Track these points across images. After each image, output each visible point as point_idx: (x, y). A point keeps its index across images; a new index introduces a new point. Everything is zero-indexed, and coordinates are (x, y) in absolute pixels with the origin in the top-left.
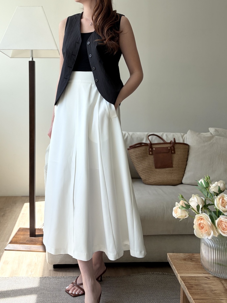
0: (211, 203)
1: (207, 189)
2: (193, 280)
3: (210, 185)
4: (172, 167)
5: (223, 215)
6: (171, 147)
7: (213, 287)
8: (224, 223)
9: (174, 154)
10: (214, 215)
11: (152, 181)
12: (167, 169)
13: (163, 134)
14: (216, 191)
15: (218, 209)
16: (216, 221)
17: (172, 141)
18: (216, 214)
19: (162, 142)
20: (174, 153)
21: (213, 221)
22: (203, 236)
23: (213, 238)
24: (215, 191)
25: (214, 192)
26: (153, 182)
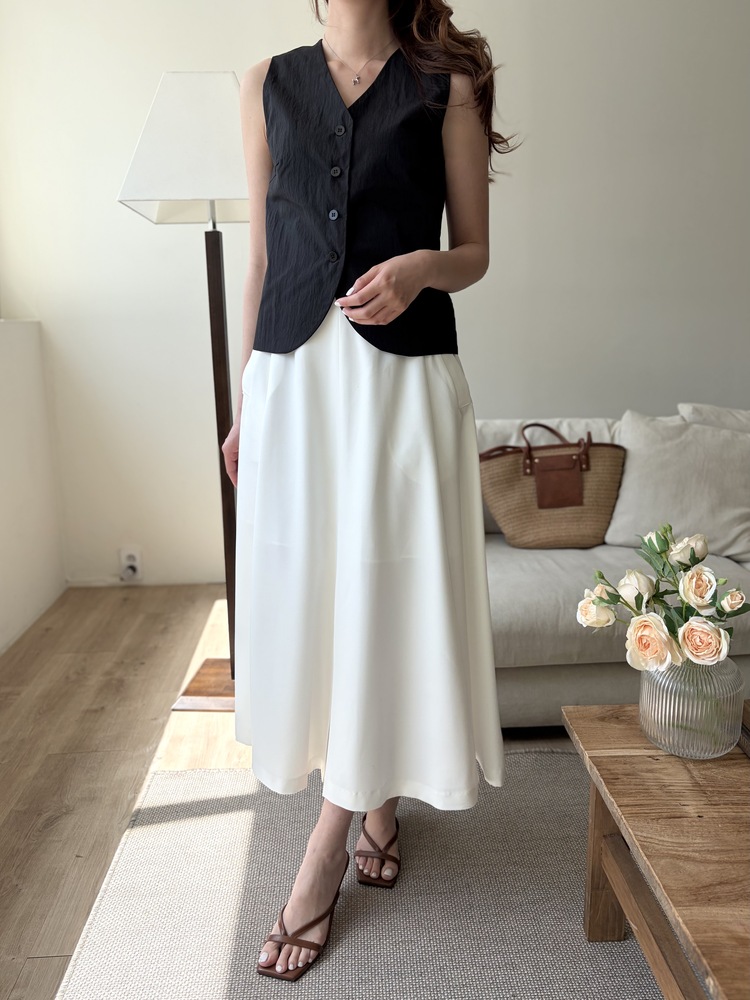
0: (671, 588)
1: (663, 555)
2: (620, 763)
3: (672, 546)
4: (580, 503)
5: (698, 615)
6: (579, 456)
7: (664, 777)
8: (699, 634)
9: (585, 473)
10: (675, 616)
11: (530, 540)
12: (568, 510)
13: (561, 423)
14: (685, 558)
15: (686, 601)
16: (681, 631)
17: (583, 440)
18: (681, 615)
19: (557, 442)
20: (588, 469)
21: (673, 631)
22: (646, 665)
23: (672, 668)
24: (681, 560)
25: (679, 562)
26: (533, 541)
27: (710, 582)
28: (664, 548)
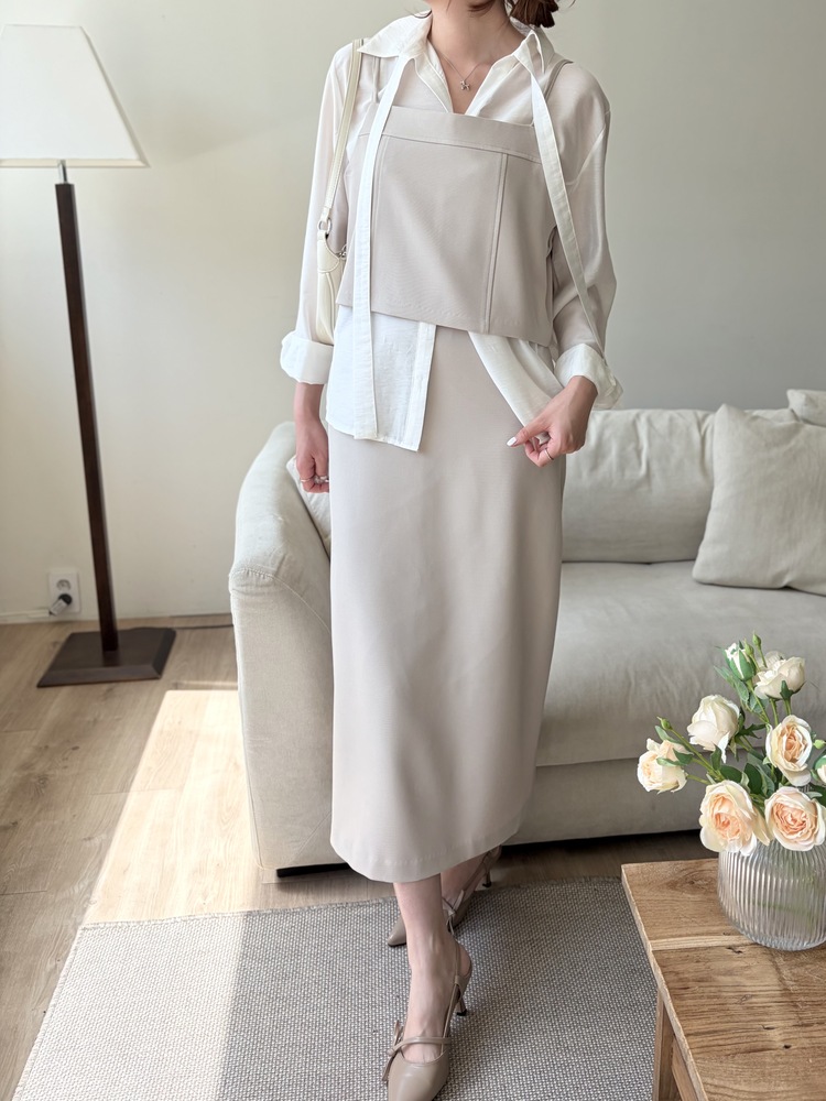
1: (748, 684)
2: (692, 960)
3: (760, 674)
5: (789, 784)
7: (746, 982)
8: (790, 811)
14: (776, 692)
15: (776, 765)
21: (758, 805)
22: (725, 845)
25: (770, 697)
27: (804, 738)
28: (749, 675)
